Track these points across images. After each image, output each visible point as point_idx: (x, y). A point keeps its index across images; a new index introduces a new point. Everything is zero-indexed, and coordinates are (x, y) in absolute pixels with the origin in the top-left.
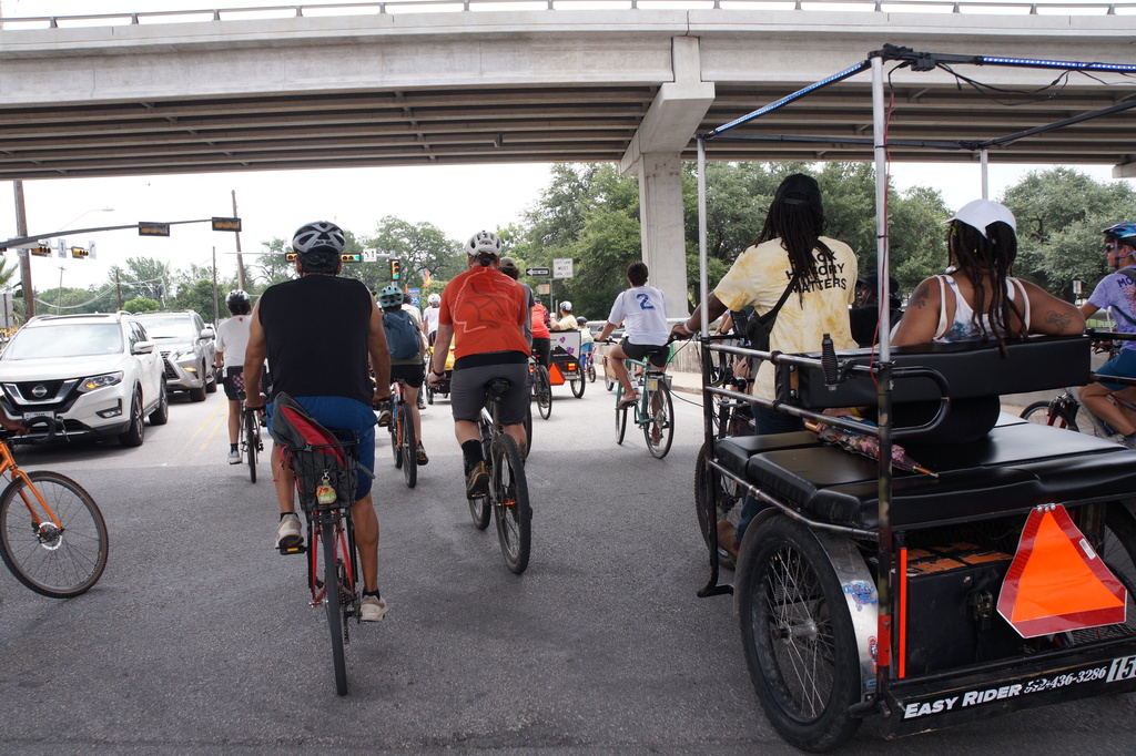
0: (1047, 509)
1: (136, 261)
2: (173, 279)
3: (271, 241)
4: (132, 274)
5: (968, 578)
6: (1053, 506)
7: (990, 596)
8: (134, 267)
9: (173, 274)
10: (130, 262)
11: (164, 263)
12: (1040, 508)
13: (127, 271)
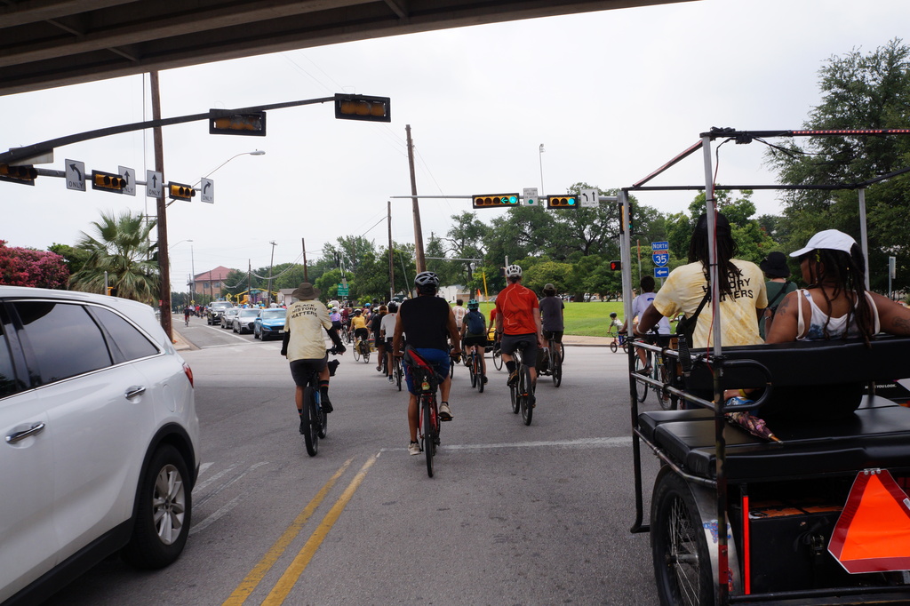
0: (873, 472)
1: (345, 239)
2: (376, 254)
3: (461, 215)
4: (342, 250)
5: (804, 523)
6: (879, 470)
7: (822, 538)
8: (344, 244)
9: (377, 250)
10: (340, 240)
11: (370, 241)
12: (866, 471)
13: (338, 247)
